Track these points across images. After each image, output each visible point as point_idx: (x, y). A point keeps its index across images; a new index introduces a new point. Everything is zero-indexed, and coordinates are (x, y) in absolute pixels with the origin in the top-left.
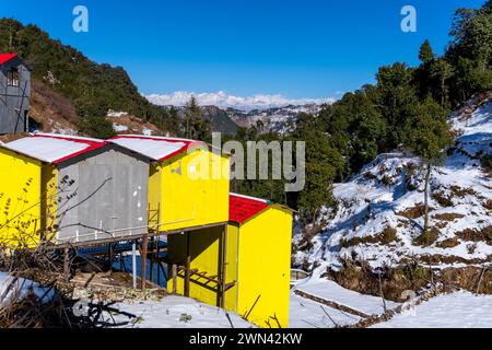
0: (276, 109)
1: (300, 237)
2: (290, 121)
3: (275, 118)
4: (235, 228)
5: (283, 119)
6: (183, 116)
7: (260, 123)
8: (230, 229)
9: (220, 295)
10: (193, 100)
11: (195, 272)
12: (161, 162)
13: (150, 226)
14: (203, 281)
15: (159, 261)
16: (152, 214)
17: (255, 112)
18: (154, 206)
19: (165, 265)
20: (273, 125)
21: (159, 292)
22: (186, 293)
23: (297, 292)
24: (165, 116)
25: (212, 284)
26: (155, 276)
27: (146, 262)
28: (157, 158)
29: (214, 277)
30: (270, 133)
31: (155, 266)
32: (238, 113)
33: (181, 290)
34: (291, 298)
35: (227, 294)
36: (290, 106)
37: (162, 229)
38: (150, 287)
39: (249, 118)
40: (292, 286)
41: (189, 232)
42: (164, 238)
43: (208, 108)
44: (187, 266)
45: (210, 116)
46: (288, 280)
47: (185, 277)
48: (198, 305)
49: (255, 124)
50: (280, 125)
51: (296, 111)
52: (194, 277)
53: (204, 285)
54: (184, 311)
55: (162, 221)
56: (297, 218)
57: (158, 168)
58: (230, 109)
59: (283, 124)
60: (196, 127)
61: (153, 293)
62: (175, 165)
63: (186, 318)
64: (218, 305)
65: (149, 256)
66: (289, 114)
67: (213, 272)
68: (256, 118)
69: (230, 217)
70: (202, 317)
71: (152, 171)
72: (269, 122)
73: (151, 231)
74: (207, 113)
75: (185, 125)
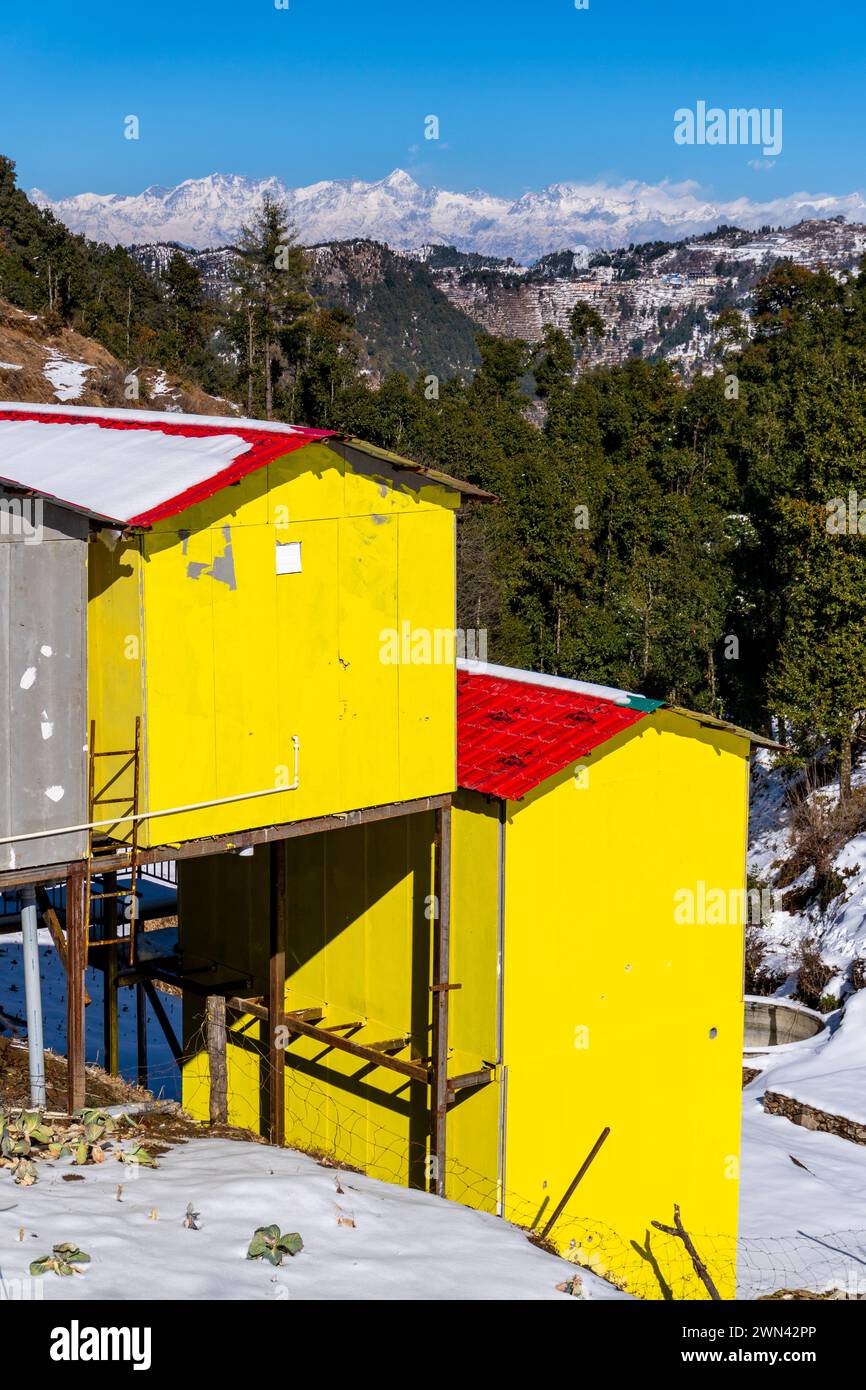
0: (661, 249)
1: (782, 844)
2: (722, 301)
3: (655, 292)
4: (488, 823)
5: (691, 292)
6: (230, 293)
7: (584, 318)
8: (465, 828)
9: (425, 1128)
10: (273, 220)
11: (307, 1025)
12: (142, 531)
13: (101, 824)
14: (345, 1063)
15: (144, 975)
16: (105, 769)
17: (561, 265)
18: (114, 735)
19: (169, 992)
20: (648, 324)
21: (148, 1121)
22: (271, 1127)
23: (775, 1103)
24: (145, 293)
25: (386, 1079)
26: (125, 1043)
27: (86, 983)
28: (121, 513)
29: (394, 1048)
30: (633, 366)
31: (126, 996)
32: (484, 274)
33: (245, 1111)
34: (751, 1135)
35: (457, 1124)
36: (725, 233)
37: (154, 835)
38: (108, 1098)
39: (532, 295)
40: (750, 1075)
41: (276, 847)
42: (162, 875)
43: (344, 252)
44: (269, 996)
45: (353, 286)
46: (734, 1047)
47: (263, 1047)
48: (327, 1181)
49: (562, 323)
50: (678, 325)
51: (754, 254)
52: (306, 1048)
53: (353, 1084)
54: (265, 1214)
55: (155, 801)
56: (765, 758)
57: (129, 557)
58: (446, 254)
59: (693, 316)
60: (290, 343)
61: (123, 1126)
62: (205, 543)
63: (278, 1246)
64: (417, 1180)
65: (97, 958)
66: (721, 269)
67: (390, 1022)
68: (567, 294)
69: (462, 774)
70: (349, 1240)
71: (103, 573)
72: (627, 310)
73: (103, 844)
74: (337, 278)
75: (237, 334)
